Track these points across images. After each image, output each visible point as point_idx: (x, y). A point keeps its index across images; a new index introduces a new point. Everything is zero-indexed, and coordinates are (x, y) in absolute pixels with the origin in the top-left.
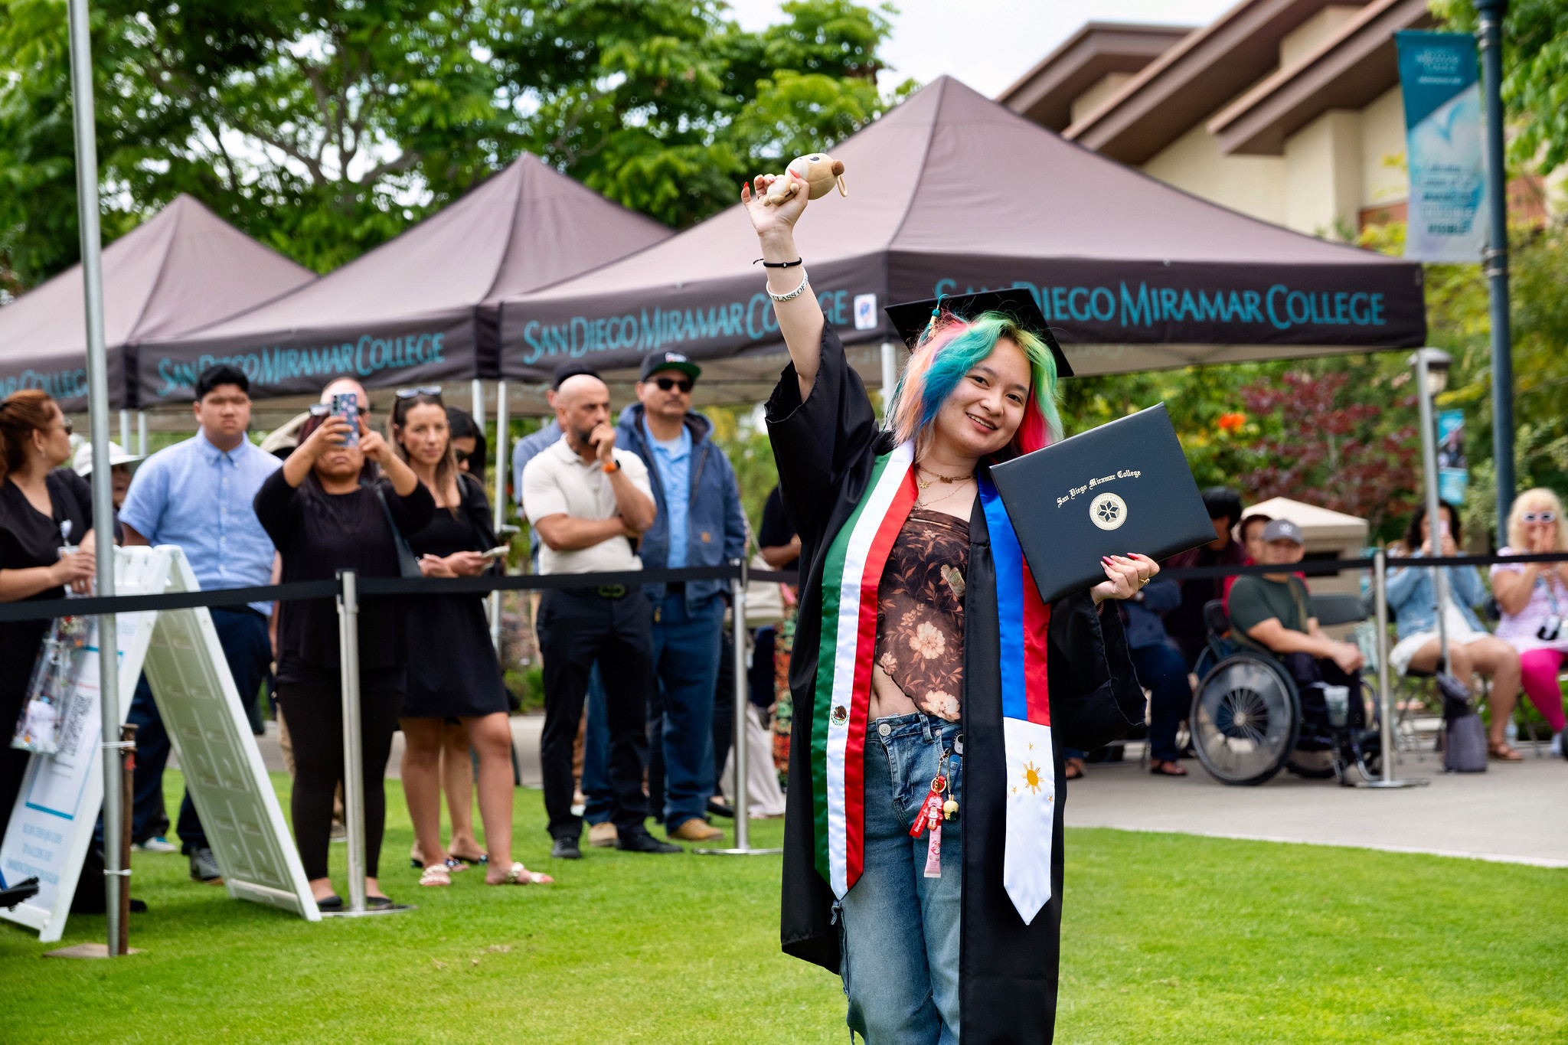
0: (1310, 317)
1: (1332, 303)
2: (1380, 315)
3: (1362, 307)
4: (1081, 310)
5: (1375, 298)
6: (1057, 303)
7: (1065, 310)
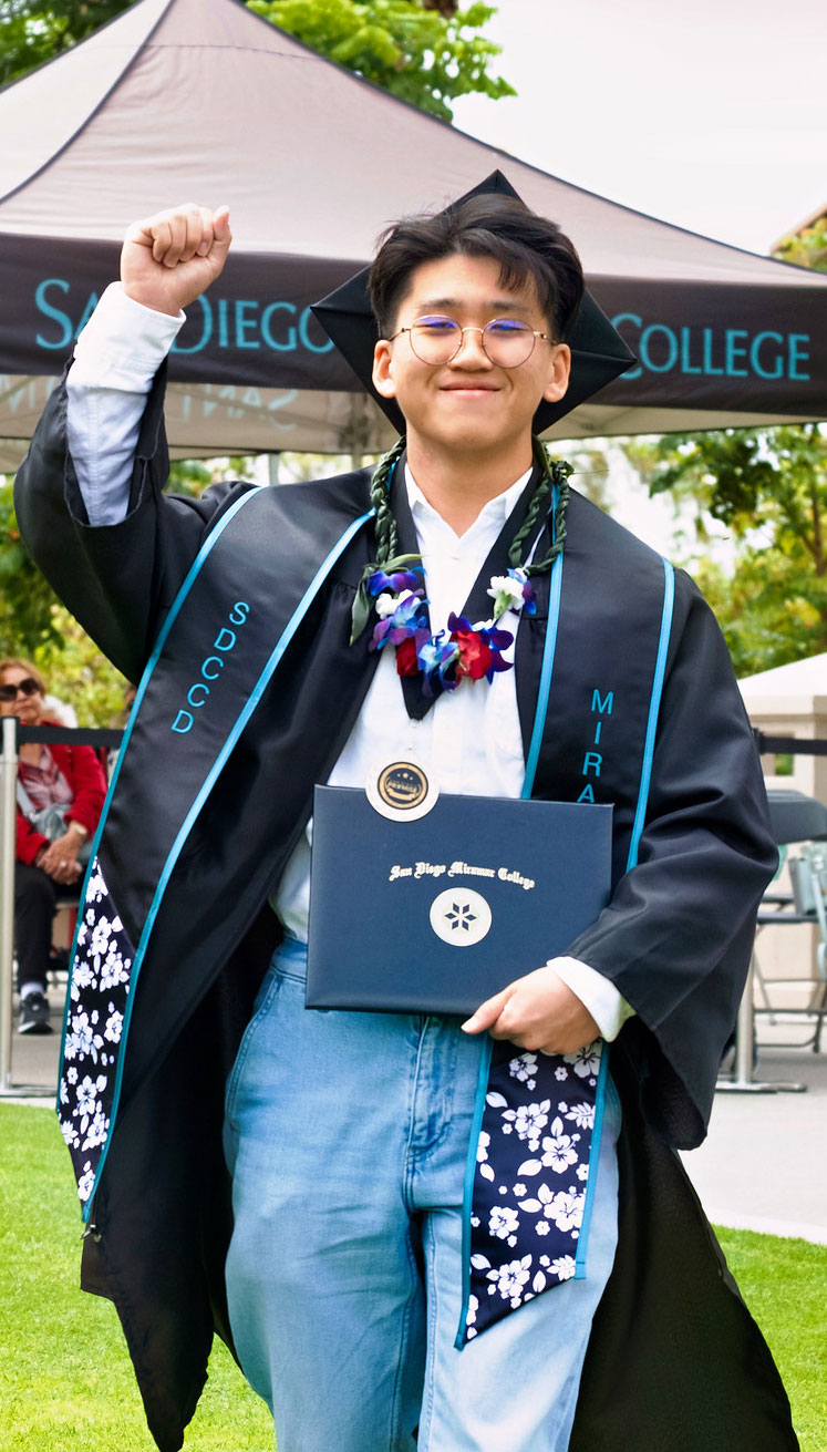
0: (679, 362)
1: (719, 345)
2: (802, 366)
3: (770, 353)
4: (281, 336)
5: (793, 339)
6: (241, 324)
7: (252, 334)
